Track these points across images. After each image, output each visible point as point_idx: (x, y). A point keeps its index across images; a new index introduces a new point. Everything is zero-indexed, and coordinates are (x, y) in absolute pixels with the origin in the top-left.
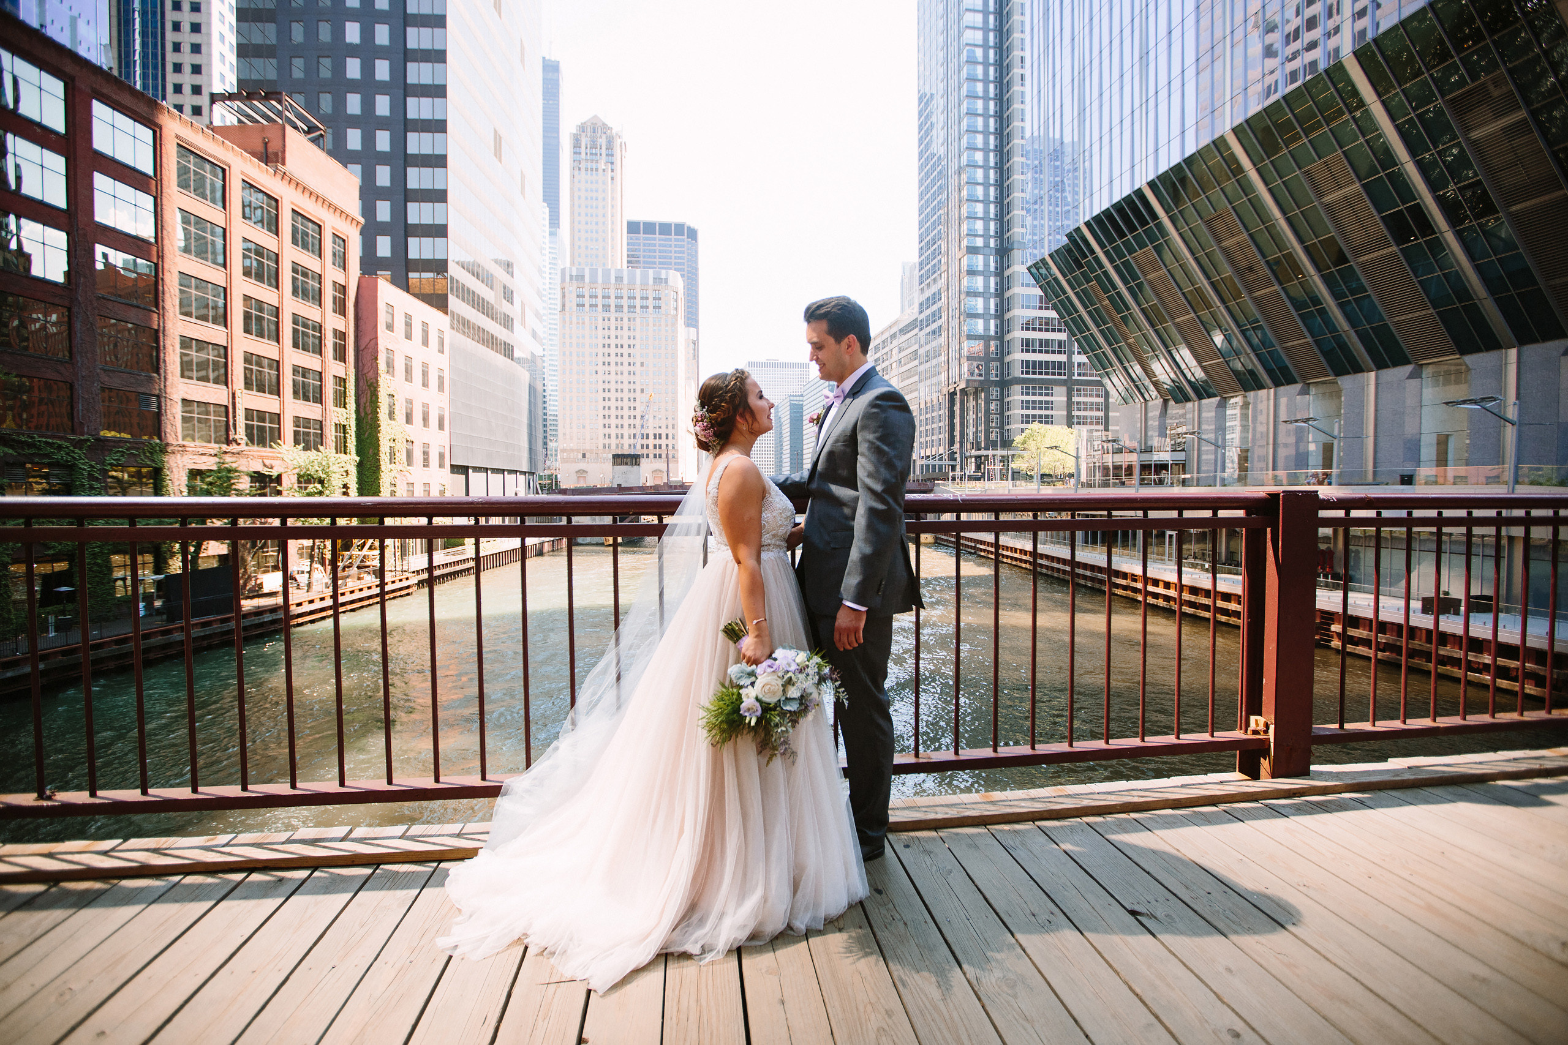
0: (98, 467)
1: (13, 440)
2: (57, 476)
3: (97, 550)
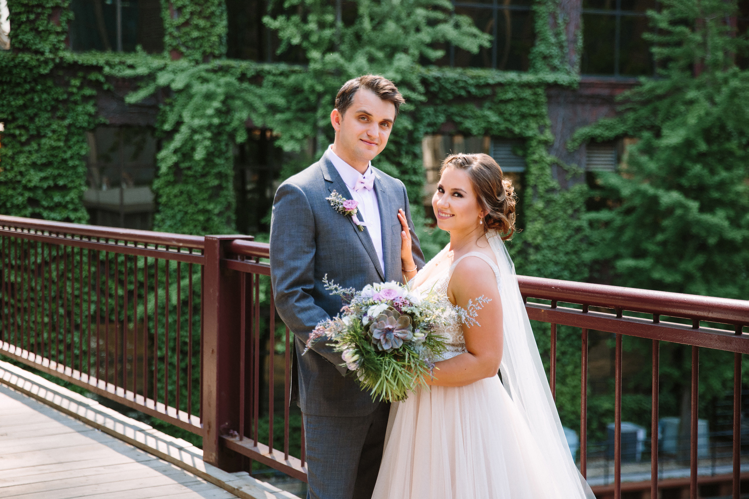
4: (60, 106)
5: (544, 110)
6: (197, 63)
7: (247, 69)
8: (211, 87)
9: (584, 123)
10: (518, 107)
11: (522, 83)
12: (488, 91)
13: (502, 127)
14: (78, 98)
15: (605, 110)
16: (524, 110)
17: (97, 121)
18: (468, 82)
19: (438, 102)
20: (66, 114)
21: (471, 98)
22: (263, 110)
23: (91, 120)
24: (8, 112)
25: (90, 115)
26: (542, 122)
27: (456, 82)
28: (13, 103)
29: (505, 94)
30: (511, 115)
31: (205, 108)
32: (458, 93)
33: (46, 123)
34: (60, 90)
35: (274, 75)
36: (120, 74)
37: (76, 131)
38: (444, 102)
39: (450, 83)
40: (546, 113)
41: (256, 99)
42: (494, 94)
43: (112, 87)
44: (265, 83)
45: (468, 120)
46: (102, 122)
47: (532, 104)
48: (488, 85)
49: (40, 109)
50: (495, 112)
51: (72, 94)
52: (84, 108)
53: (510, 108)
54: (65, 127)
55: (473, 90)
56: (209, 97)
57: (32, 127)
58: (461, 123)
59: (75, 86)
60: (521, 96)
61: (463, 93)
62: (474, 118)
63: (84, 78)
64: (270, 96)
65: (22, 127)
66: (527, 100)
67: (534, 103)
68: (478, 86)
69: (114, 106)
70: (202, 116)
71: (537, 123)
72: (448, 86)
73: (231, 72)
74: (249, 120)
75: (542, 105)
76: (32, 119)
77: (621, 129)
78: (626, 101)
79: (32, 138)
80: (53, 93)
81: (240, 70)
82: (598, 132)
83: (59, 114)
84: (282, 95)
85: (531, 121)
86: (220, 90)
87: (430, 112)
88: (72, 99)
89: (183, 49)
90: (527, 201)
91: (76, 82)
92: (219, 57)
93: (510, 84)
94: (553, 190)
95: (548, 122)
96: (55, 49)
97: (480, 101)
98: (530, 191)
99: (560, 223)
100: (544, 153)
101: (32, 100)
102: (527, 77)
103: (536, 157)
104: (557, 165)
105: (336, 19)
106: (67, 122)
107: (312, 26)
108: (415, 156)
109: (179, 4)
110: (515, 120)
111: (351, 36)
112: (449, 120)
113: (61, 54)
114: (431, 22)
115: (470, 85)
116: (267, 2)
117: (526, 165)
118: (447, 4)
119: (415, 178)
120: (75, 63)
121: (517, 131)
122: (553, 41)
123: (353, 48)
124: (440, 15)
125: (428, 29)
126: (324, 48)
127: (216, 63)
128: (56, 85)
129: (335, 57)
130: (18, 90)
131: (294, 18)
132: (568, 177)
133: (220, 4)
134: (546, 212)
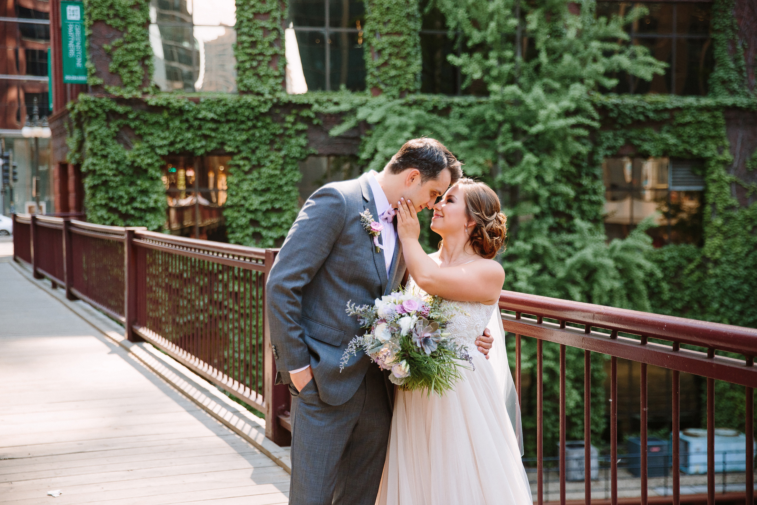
4: (277, 140)
5: (723, 132)
6: (394, 97)
7: (438, 102)
8: (404, 119)
10: (696, 129)
11: (700, 107)
12: (666, 116)
13: (681, 148)
14: (291, 132)
16: (703, 132)
17: (308, 152)
18: (647, 107)
19: (618, 126)
20: (282, 146)
21: (649, 122)
22: (449, 138)
23: (303, 151)
24: (235, 146)
25: (302, 147)
26: (720, 144)
27: (635, 107)
28: (238, 138)
29: (684, 118)
30: (689, 137)
31: (397, 137)
32: (637, 118)
33: (265, 154)
34: (277, 126)
35: (463, 107)
36: (326, 111)
37: (290, 161)
38: (622, 126)
39: (630, 109)
40: (725, 135)
41: (443, 128)
42: (673, 118)
43: (321, 122)
44: (452, 114)
45: (647, 143)
46: (312, 153)
47: (710, 127)
48: (666, 110)
49: (260, 143)
50: (673, 134)
51: (286, 129)
52: (297, 141)
53: (688, 130)
54: (281, 157)
55: (651, 115)
57: (254, 158)
58: (639, 146)
59: (289, 122)
60: (700, 120)
61: (641, 118)
62: (652, 141)
63: (297, 115)
64: (456, 125)
65: (246, 158)
66: (705, 122)
67: (712, 125)
68: (656, 111)
69: (322, 138)
70: (395, 146)
71: (716, 144)
72: (627, 112)
73: (424, 105)
75: (721, 127)
76: (253, 152)
79: (253, 168)
80: (271, 128)
81: (432, 103)
83: (276, 146)
84: (466, 125)
85: (710, 142)
87: (610, 136)
88: (288, 133)
89: (382, 86)
90: (706, 218)
91: (290, 119)
92: (414, 92)
93: (688, 108)
94: (732, 207)
95: (727, 143)
96: (273, 91)
97: (658, 125)
98: (708, 209)
99: (739, 239)
100: (723, 173)
101: (253, 135)
102: (706, 101)
103: (715, 176)
104: (736, 183)
105: (515, 54)
106: (283, 153)
107: (493, 62)
108: (595, 178)
109: (379, 47)
110: (693, 141)
111: (531, 69)
112: (629, 142)
113: (278, 95)
114: (608, 54)
115: (649, 110)
116: (454, 42)
117: (705, 184)
118: (624, 36)
119: (594, 198)
120: (290, 102)
121: (695, 151)
122: (732, 65)
123: (532, 80)
124: (616, 47)
125: (604, 60)
126: (504, 81)
127: (411, 98)
128: (274, 122)
129: (513, 88)
130: (243, 126)
131: (477, 56)
132: (748, 195)
133: (415, 46)
134: (725, 229)
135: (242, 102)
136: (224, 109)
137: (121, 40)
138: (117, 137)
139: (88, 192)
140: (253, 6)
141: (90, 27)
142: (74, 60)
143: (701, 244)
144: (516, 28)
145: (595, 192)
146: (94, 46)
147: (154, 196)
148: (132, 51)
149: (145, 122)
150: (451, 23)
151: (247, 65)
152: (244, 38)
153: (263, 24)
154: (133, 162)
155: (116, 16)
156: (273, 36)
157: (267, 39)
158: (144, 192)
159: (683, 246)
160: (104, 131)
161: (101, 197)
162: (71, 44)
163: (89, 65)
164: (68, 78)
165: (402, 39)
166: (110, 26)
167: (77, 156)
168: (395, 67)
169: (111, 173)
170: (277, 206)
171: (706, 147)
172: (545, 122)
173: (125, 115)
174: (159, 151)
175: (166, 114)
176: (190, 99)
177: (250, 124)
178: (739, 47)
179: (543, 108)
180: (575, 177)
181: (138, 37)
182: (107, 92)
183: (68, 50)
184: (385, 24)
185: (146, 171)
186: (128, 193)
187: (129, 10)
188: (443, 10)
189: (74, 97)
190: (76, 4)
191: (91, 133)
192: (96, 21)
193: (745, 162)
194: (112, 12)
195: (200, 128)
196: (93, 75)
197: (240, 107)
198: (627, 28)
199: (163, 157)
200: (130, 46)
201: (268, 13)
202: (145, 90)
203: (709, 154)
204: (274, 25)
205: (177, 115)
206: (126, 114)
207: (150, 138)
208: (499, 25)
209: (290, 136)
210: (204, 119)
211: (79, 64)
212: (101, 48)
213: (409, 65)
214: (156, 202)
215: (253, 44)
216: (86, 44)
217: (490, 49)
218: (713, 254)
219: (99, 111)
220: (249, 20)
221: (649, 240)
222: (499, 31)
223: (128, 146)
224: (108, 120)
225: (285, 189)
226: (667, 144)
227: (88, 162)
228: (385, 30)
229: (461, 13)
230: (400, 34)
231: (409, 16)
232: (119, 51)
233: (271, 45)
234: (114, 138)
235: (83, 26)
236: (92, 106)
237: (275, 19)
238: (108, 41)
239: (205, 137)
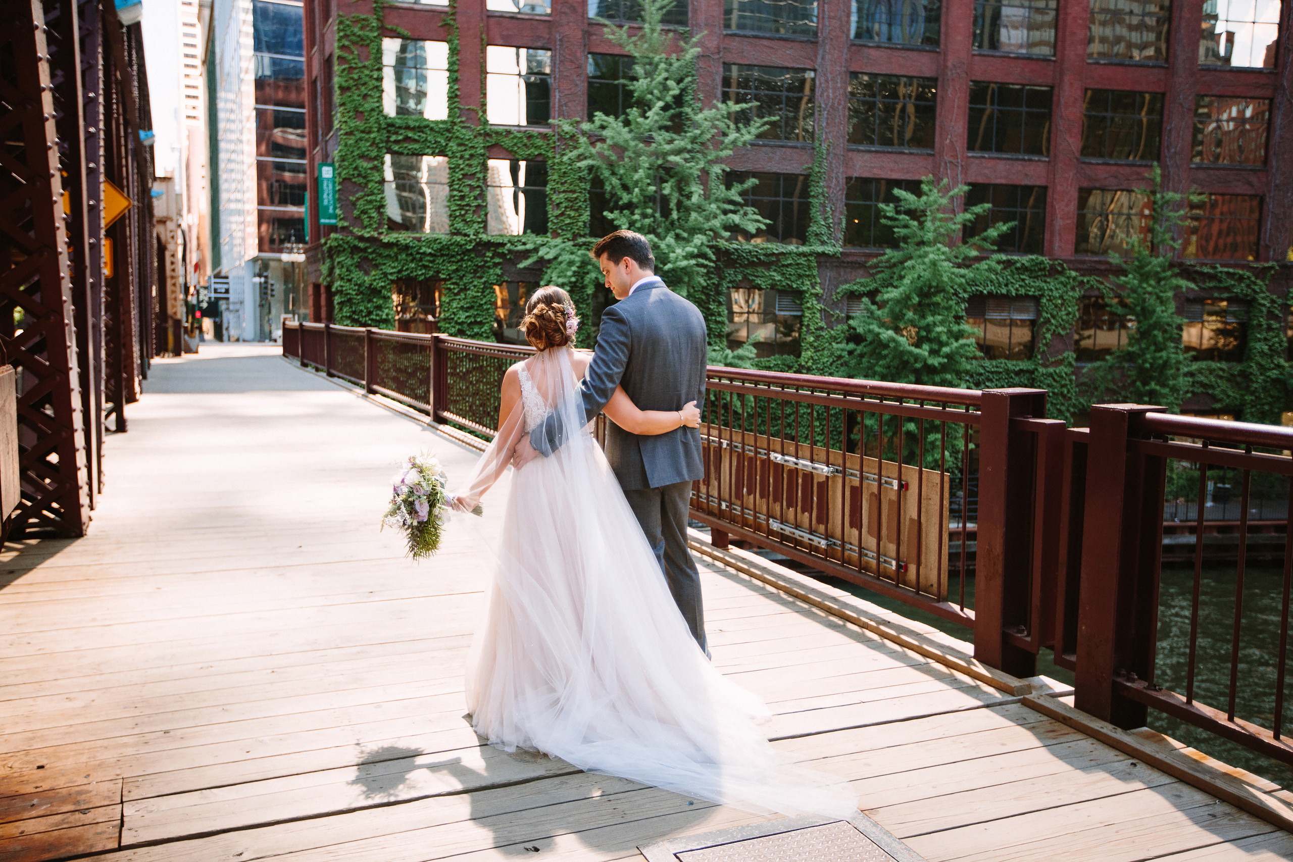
0: (1280, 301)
1: (1197, 272)
2: (1234, 314)
3: (1267, 407)
4: (479, 270)
5: (815, 272)
6: (569, 240)
8: (573, 257)
9: (846, 282)
10: (796, 269)
11: (799, 253)
12: (774, 259)
13: (784, 283)
14: (490, 264)
15: (861, 272)
16: (800, 272)
18: (758, 251)
20: (482, 275)
21: (761, 263)
24: (447, 274)
25: (498, 275)
26: (813, 281)
27: (750, 252)
28: (450, 268)
29: (786, 261)
30: (790, 275)
32: (752, 260)
33: (470, 281)
34: (479, 259)
36: (516, 249)
38: (741, 266)
40: (816, 274)
42: (778, 260)
43: (512, 257)
45: (760, 279)
48: (774, 254)
49: (466, 272)
50: (778, 273)
51: (486, 262)
52: (495, 271)
53: (789, 269)
55: (762, 258)
56: (571, 263)
57: (461, 283)
58: (752, 280)
59: (488, 257)
60: (798, 262)
61: (755, 260)
62: (763, 277)
63: (495, 251)
65: (455, 284)
66: (802, 264)
67: (807, 267)
68: (766, 255)
69: (512, 269)
70: (565, 276)
71: (810, 281)
74: (596, 278)
75: (814, 268)
76: (461, 278)
77: (873, 286)
78: (876, 266)
79: (461, 290)
80: (475, 261)
82: (855, 288)
83: (478, 275)
85: (805, 280)
86: (577, 259)
88: (487, 265)
89: (560, 231)
90: (803, 336)
91: (489, 254)
92: (584, 236)
93: (790, 254)
94: (821, 328)
95: (818, 280)
96: (477, 233)
97: (767, 265)
98: (804, 329)
99: (826, 352)
100: (815, 302)
101: (461, 266)
102: (803, 249)
103: (809, 305)
104: (825, 310)
105: (655, 211)
106: (483, 280)
107: (637, 217)
108: (720, 304)
109: (558, 201)
110: (793, 278)
111: (667, 223)
112: (745, 278)
113: (480, 236)
114: (725, 212)
115: (760, 254)
116: (610, 200)
117: (803, 311)
118: (739, 199)
119: (719, 319)
120: (489, 241)
121: (795, 286)
122: (823, 223)
123: (668, 231)
124: (731, 207)
125: (723, 217)
126: (646, 231)
127: (581, 240)
128: (477, 256)
129: (652, 236)
130: (453, 259)
131: (625, 212)
132: (833, 320)
133: (585, 201)
134: (816, 344)
135: (453, 241)
136: (439, 246)
137: (362, 194)
138: (359, 266)
139: (337, 307)
140: (462, 169)
141: (340, 184)
142: (327, 208)
143: (799, 356)
144: (656, 192)
145: (720, 315)
146: (342, 197)
147: (386, 311)
148: (371, 202)
149: (380, 255)
150: (608, 188)
151: (458, 213)
152: (455, 193)
153: (469, 182)
154: (371, 285)
155: (359, 175)
156: (477, 192)
157: (472, 194)
158: (379, 308)
159: (785, 356)
160: (349, 262)
161: (346, 311)
162: (325, 196)
163: (338, 212)
164: (322, 221)
165: (575, 196)
166: (355, 183)
167: (328, 279)
168: (569, 217)
169: (354, 293)
170: (479, 320)
171: (803, 283)
172: (676, 262)
173: (365, 250)
174: (390, 277)
175: (395, 250)
176: (414, 238)
177: (459, 257)
178: (828, 209)
179: (674, 252)
180: (705, 303)
181: (376, 191)
182: (351, 232)
183: (322, 202)
184: (562, 184)
185: (380, 291)
186: (367, 308)
187: (369, 171)
188: (602, 177)
189: (327, 235)
190: (329, 165)
191: (339, 263)
192: (344, 179)
193: (832, 295)
194: (356, 172)
195: (421, 260)
196: (341, 219)
197: (452, 245)
198: (741, 194)
199: (392, 281)
200: (369, 198)
201: (474, 174)
202: (380, 231)
203: (805, 288)
204: (478, 184)
205: (404, 250)
206: (366, 248)
207: (383, 267)
208: (642, 190)
209: (489, 267)
210: (424, 253)
211: (331, 211)
212: (348, 199)
213: (580, 215)
214: (387, 315)
215: (462, 198)
216: (337, 196)
217: (637, 207)
218: (807, 362)
219: (346, 246)
220: (459, 180)
221: (755, 351)
222: (641, 195)
223: (367, 273)
224: (352, 253)
225: (485, 307)
226: (774, 280)
227: (337, 284)
228: (563, 189)
229: (615, 181)
230: (574, 192)
231: (581, 179)
232: (361, 202)
233: (476, 198)
234: (357, 267)
235: (334, 183)
236: (341, 242)
237: (479, 179)
238: (354, 194)
239: (425, 267)
